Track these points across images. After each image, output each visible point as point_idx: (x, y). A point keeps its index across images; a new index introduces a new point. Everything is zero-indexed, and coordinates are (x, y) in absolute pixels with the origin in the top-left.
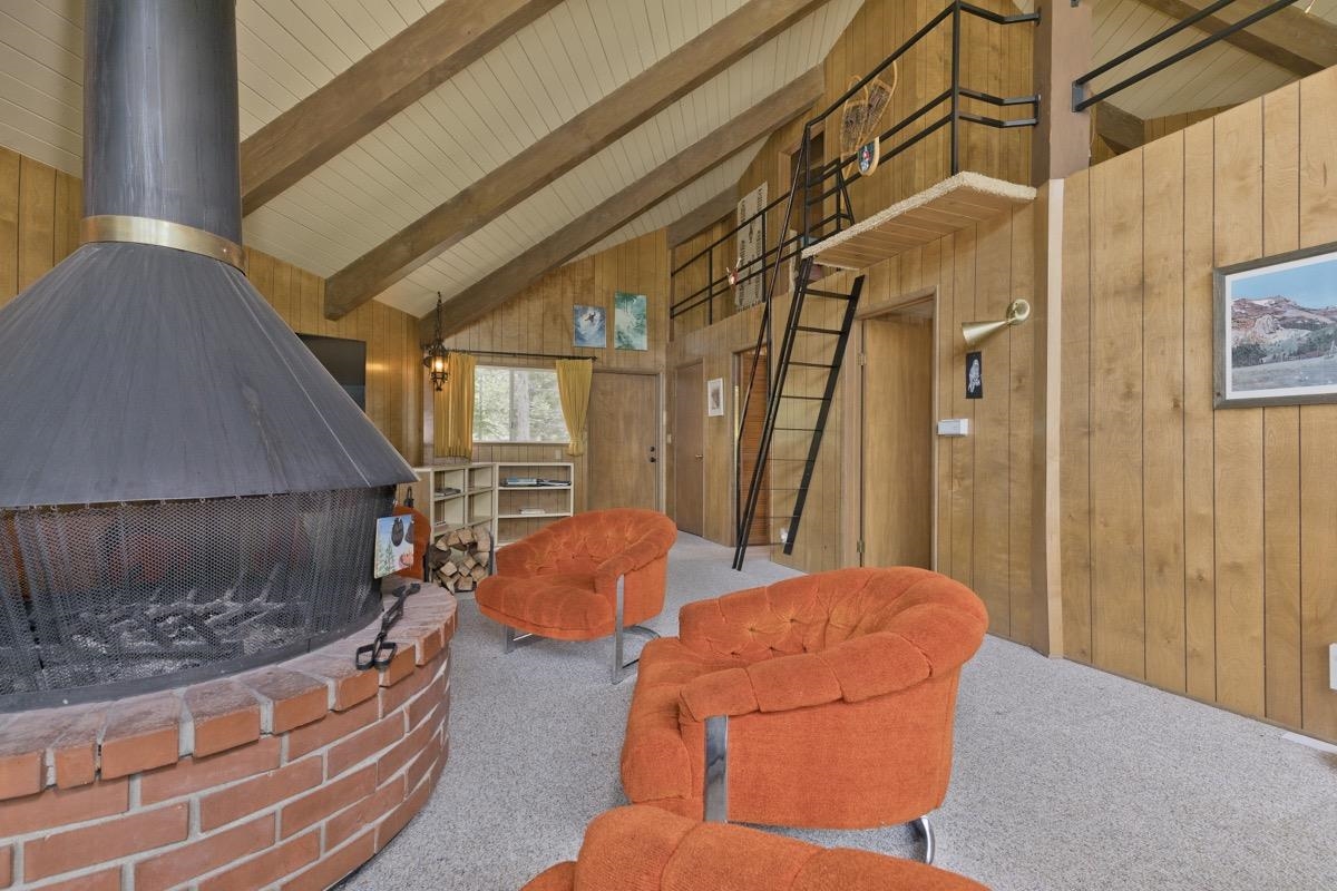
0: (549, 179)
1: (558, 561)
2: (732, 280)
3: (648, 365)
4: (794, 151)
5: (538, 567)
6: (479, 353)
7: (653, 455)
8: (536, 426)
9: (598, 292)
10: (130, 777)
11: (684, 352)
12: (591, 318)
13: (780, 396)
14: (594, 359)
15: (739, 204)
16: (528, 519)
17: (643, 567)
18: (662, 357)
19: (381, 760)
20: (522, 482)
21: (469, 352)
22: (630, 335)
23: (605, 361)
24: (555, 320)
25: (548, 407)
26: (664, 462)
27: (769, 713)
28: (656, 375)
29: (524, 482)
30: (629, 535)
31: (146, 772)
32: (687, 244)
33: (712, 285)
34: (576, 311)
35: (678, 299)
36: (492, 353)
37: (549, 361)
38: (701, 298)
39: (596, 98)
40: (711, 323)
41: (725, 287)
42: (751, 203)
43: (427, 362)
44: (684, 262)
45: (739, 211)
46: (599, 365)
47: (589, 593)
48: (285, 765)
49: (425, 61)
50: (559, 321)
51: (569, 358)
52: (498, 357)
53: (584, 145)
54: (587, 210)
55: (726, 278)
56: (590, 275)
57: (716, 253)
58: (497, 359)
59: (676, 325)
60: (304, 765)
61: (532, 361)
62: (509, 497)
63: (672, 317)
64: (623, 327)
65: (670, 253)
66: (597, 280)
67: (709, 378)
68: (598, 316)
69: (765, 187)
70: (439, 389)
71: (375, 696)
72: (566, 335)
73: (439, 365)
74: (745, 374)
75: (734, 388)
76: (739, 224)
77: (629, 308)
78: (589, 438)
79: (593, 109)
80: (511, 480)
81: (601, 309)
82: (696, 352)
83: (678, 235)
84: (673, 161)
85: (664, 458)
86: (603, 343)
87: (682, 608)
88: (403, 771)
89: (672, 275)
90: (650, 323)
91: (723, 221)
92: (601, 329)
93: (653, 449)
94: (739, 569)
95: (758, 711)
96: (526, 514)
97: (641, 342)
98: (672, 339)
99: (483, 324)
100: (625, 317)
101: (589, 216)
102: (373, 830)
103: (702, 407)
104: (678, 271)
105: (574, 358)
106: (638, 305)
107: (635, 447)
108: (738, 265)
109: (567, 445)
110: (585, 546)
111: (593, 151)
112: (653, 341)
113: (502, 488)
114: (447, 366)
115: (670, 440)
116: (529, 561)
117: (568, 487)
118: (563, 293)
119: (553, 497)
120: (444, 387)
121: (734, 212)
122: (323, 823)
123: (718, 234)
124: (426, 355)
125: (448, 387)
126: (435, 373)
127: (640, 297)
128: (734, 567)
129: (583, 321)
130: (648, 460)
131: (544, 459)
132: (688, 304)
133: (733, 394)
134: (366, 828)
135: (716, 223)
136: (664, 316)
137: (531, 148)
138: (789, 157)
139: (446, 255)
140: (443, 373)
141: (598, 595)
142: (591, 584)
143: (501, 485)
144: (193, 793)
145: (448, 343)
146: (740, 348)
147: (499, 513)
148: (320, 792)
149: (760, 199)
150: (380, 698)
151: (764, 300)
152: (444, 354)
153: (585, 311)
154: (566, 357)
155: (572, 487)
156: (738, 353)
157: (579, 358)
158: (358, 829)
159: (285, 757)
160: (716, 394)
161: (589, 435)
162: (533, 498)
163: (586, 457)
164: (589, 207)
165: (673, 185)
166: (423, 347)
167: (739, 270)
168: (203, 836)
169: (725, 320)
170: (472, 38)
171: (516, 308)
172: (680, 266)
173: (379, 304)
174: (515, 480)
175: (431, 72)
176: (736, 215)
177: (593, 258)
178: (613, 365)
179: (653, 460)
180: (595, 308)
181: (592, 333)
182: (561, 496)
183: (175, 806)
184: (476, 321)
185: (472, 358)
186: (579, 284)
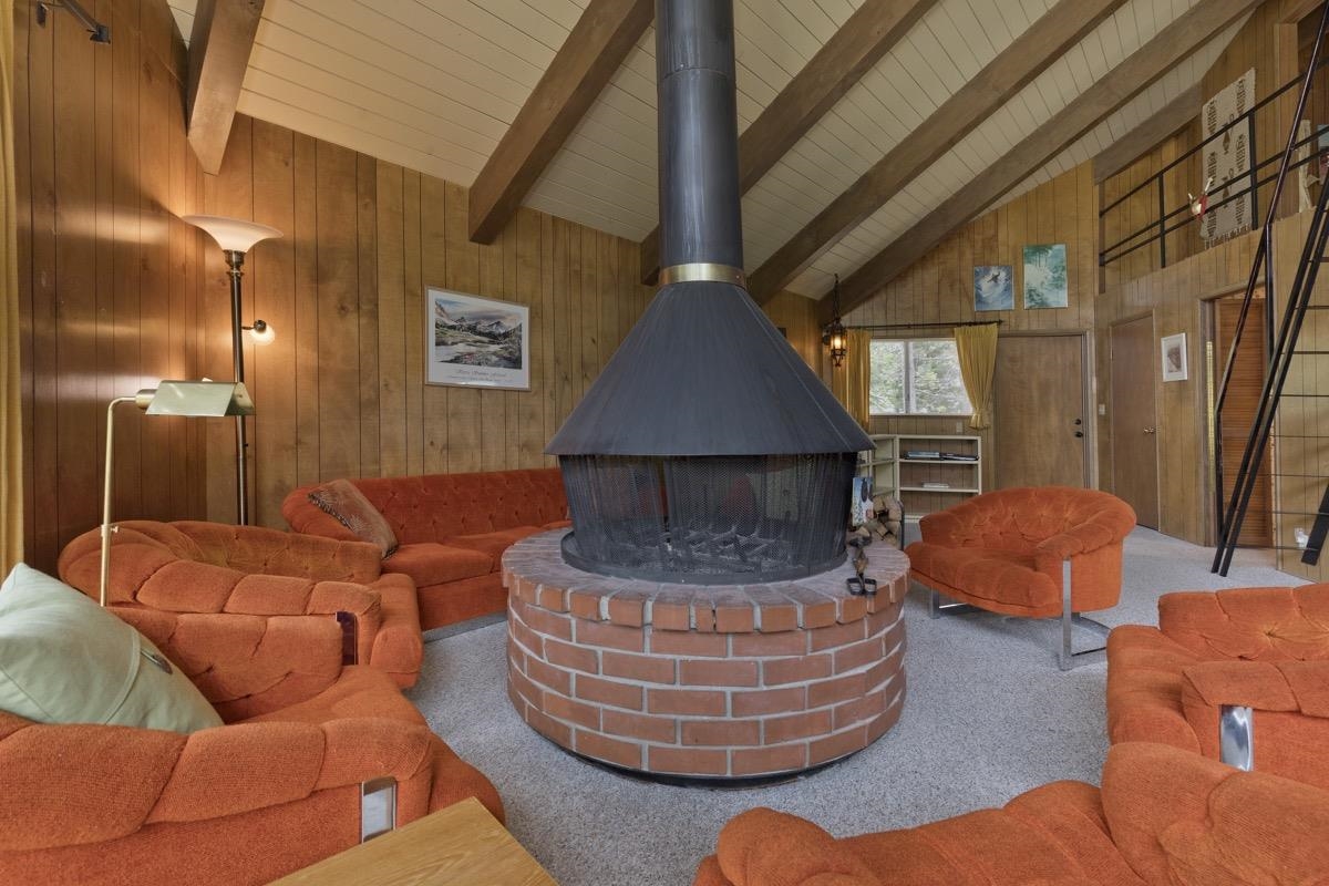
0: (952, 143)
1: (983, 535)
2: (1198, 208)
3: (1070, 324)
4: (1301, 18)
5: (964, 538)
6: (873, 328)
7: (1079, 428)
8: (922, 397)
9: (1002, 249)
10: (727, 633)
11: (1122, 305)
12: (995, 278)
13: (1291, 352)
14: (1000, 322)
15: (1206, 107)
16: (931, 493)
17: (1093, 551)
18: (1089, 313)
19: (868, 671)
20: (923, 455)
21: (864, 328)
22: (1044, 291)
23: (1013, 325)
24: (952, 286)
25: (934, 377)
26: (1096, 436)
27: (1315, 718)
28: (1081, 334)
29: (925, 455)
30: (1069, 515)
31: (736, 634)
32: (1122, 174)
33: (1163, 219)
34: (977, 273)
35: (1110, 241)
36: (887, 327)
37: (947, 330)
38: (1146, 236)
39: (1004, 44)
40: (1163, 266)
41: (1185, 218)
42: (1226, 103)
43: (827, 341)
44: (1118, 198)
45: (1205, 117)
46: (1005, 329)
47: (1029, 570)
48: (809, 654)
49: (838, 72)
50: (957, 286)
51: (970, 324)
52: (891, 331)
53: (992, 98)
54: (990, 164)
55: (1188, 207)
56: (992, 232)
57: (1169, 177)
58: (892, 333)
59: (1108, 272)
60: (820, 659)
61: (928, 331)
62: (910, 471)
63: (1102, 264)
64: (1034, 284)
65: (1097, 188)
66: (1002, 236)
67: (1164, 333)
68: (1003, 275)
69: (1250, 76)
70: (838, 365)
71: (862, 619)
72: (965, 300)
73: (837, 343)
74: (1224, 325)
75: (1205, 347)
76: (1206, 135)
77: (1043, 263)
78: (995, 412)
79: (1000, 58)
80: (912, 451)
81: (1007, 268)
82: (1142, 303)
83: (1108, 166)
84: (1102, 82)
85: (1096, 432)
86: (1010, 303)
87: (1161, 597)
88: (881, 687)
89: (1102, 214)
90: (1072, 276)
91: (1177, 135)
92: (1007, 289)
93: (1079, 422)
94: (1224, 574)
95: (1298, 712)
96: (928, 487)
97: (1060, 298)
98: (1102, 290)
99: (877, 300)
100: (1037, 273)
101: (992, 170)
102: (864, 727)
103: (1152, 368)
104: (1108, 209)
105: (975, 324)
106: (1055, 256)
107: (1054, 420)
108: (1207, 188)
109: (969, 418)
110: (1015, 523)
111: (1001, 102)
112: (1077, 296)
113: (903, 460)
114: (844, 342)
115: (1102, 410)
116: (954, 531)
117: (975, 462)
118: (961, 255)
119: (957, 472)
120: (842, 362)
121: (1197, 120)
122: (832, 706)
123: (1170, 152)
124: (824, 334)
125: (846, 362)
126: (834, 350)
127: (1056, 247)
128: (1215, 570)
129: (985, 284)
130: (1071, 434)
131: (943, 432)
132: (1127, 246)
133: (1204, 353)
134: (859, 723)
135: (1166, 140)
136: (1090, 264)
137: (931, 117)
138: (1296, 25)
139: (847, 240)
140: (842, 349)
141: (1037, 573)
142: (1031, 561)
143: (901, 457)
144: (759, 657)
145: (845, 321)
146: (1214, 293)
147: (901, 485)
148: (829, 682)
149: (1241, 95)
150: (866, 623)
151: (1255, 226)
152: (842, 332)
153: (987, 271)
154: (966, 324)
155: (979, 462)
156: (1212, 300)
157: (981, 323)
158: (853, 722)
159: (809, 648)
160: (1175, 354)
161: (995, 406)
162: (936, 472)
163: (991, 431)
164: (992, 159)
165: (1105, 109)
166: (822, 326)
167: (1210, 194)
168: (765, 688)
169: (1188, 260)
170: (883, 35)
171: (910, 279)
172: (1112, 201)
173: (790, 293)
174: (917, 453)
175: (844, 81)
176: (1200, 121)
177: (996, 213)
178: (1024, 327)
179: (1079, 435)
180: (1000, 266)
181: (995, 296)
182: (966, 471)
183: (750, 662)
184: (871, 297)
185: (868, 334)
186: (979, 245)
